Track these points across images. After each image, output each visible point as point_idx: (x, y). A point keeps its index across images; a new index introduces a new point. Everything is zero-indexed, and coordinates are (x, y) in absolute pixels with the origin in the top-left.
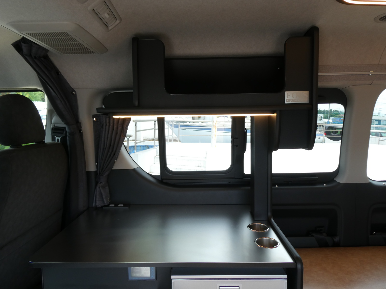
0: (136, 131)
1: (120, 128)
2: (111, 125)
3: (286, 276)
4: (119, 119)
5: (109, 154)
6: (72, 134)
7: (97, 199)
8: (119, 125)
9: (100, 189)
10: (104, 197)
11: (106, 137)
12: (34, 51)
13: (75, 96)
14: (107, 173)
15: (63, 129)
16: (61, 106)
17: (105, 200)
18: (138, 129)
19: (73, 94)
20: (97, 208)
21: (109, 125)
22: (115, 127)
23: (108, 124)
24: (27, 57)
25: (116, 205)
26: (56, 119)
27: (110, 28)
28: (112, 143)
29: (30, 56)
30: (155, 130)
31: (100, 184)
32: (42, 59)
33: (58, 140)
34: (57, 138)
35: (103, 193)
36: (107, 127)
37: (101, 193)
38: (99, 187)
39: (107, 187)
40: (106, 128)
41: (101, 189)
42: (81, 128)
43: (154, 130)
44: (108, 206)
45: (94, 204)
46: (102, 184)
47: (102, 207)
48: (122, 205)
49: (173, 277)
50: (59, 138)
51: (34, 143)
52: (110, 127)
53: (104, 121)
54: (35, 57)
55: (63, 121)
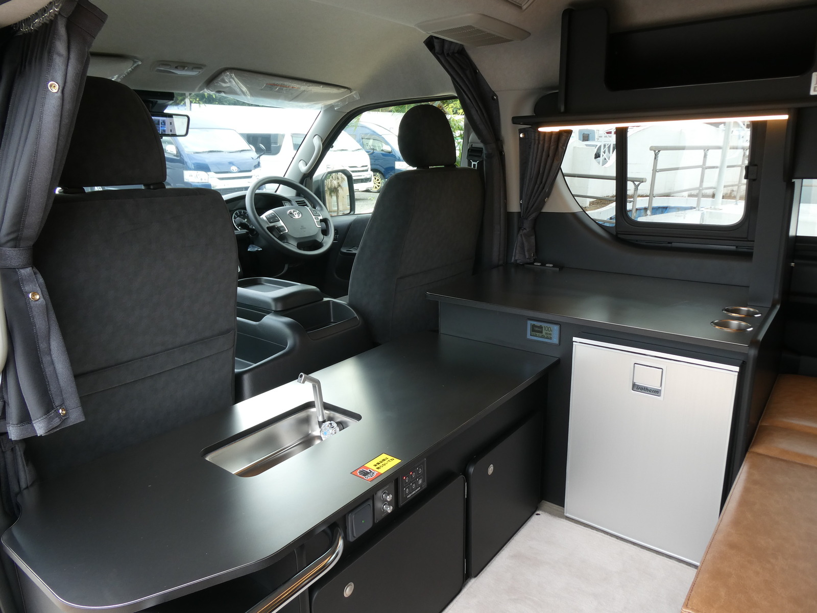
0: (655, 171)
1: (552, 147)
2: (541, 142)
3: (738, 368)
4: (551, 133)
5: (537, 186)
6: (489, 156)
7: (517, 252)
8: (552, 144)
9: (522, 237)
10: (526, 249)
11: (534, 161)
12: (446, 46)
13: (496, 101)
14: (534, 215)
15: (479, 151)
16: (476, 117)
17: (526, 254)
18: (659, 167)
19: (494, 99)
20: (517, 265)
21: (539, 143)
22: (546, 145)
23: (537, 142)
24: (439, 56)
25: (543, 264)
26: (473, 136)
27: (524, 7)
28: (541, 170)
29: (442, 53)
30: (703, 168)
31: (523, 230)
32: (456, 55)
33: (474, 165)
34: (473, 163)
35: (526, 244)
36: (536, 146)
37: (523, 244)
38: (521, 237)
39: (533, 237)
40: (534, 148)
41: (524, 238)
42: (502, 148)
43: (700, 169)
44: (532, 264)
45: (513, 258)
46: (525, 231)
47: (523, 265)
48: (551, 265)
49: (575, 339)
50: (476, 163)
51: (444, 166)
52: (540, 146)
53: (533, 138)
54: (448, 54)
55: (479, 139)
